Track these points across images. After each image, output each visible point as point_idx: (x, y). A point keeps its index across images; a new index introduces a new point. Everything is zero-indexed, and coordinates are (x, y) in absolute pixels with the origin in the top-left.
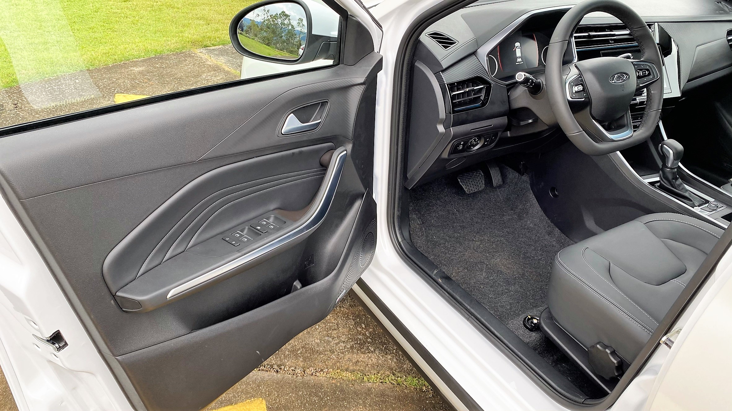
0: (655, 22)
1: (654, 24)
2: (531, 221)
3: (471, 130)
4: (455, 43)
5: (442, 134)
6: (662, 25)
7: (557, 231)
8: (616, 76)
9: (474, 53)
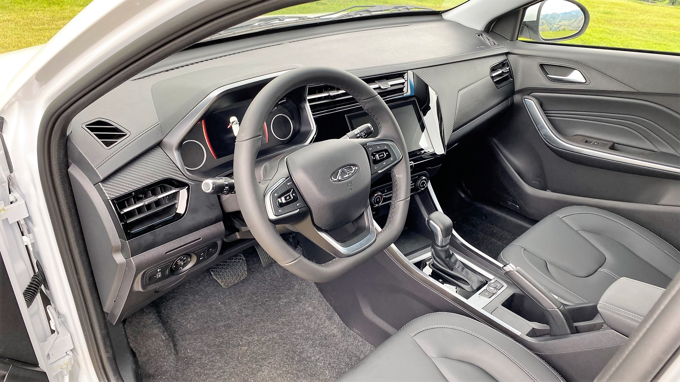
0: (408, 70)
1: (407, 72)
2: (309, 303)
3: (166, 253)
4: (126, 135)
5: (122, 264)
6: (418, 72)
7: (337, 318)
8: (340, 170)
9: (159, 145)
